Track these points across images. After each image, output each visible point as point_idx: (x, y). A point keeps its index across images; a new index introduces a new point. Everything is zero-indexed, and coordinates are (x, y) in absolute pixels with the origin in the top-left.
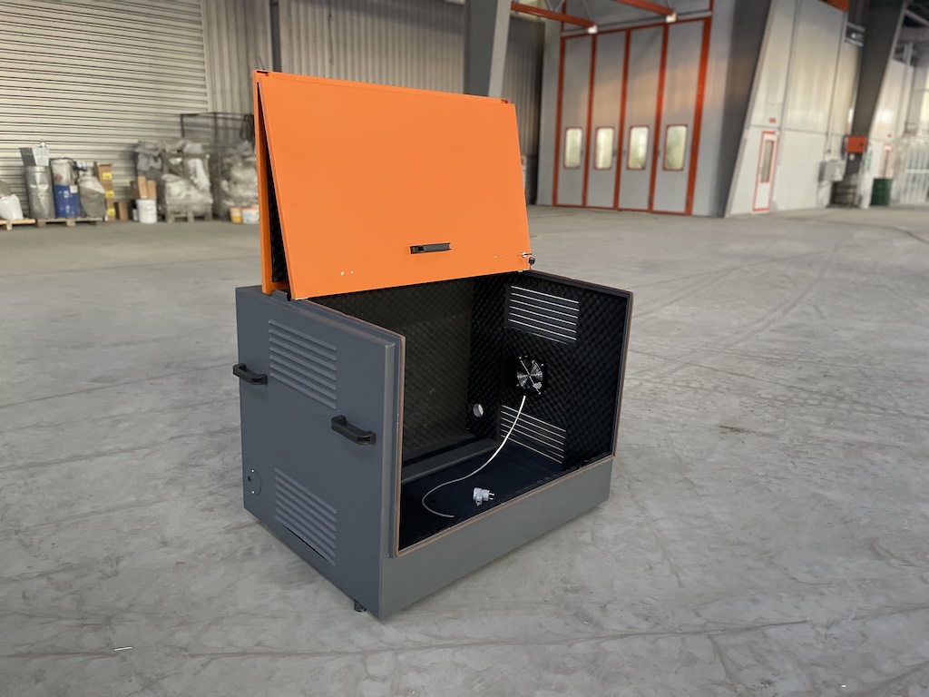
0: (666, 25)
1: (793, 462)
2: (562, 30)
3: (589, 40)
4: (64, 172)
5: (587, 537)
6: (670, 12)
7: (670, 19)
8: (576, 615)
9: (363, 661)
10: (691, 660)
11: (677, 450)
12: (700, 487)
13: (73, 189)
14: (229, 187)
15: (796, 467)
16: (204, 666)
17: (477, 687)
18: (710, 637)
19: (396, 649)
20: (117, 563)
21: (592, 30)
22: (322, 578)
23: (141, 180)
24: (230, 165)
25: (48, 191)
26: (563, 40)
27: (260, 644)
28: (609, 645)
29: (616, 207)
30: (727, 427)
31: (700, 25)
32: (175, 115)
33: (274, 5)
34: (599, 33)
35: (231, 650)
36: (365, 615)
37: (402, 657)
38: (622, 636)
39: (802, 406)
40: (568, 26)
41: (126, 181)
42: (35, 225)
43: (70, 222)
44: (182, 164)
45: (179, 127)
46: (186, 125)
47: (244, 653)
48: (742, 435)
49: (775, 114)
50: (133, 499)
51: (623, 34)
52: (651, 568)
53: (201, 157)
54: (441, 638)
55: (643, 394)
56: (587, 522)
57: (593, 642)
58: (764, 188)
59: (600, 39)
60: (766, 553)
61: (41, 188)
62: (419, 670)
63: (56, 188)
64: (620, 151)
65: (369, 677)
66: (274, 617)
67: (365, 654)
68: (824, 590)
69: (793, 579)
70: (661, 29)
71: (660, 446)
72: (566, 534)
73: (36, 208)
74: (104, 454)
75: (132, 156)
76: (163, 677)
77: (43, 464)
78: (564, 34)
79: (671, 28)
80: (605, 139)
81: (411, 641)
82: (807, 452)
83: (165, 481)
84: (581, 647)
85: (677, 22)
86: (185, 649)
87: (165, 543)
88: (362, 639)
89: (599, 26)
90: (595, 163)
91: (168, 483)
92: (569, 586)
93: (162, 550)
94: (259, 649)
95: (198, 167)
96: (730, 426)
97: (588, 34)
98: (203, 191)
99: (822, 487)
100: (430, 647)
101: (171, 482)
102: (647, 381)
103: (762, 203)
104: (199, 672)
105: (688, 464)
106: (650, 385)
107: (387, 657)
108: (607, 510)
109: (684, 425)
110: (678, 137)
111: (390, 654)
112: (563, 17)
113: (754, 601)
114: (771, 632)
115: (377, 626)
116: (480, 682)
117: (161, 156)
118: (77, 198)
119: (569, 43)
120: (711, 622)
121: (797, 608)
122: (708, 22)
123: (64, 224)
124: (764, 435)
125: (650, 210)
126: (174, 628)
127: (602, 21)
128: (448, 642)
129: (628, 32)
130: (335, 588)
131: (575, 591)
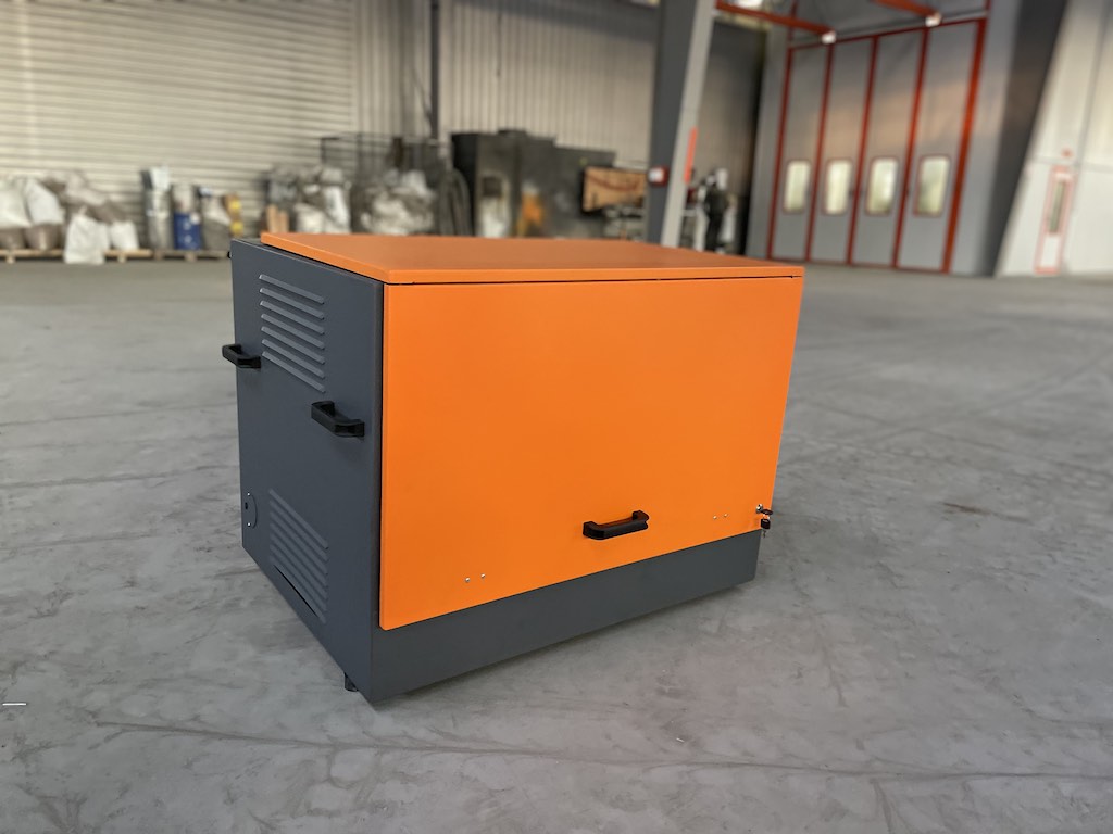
0: (926, 30)
1: (1050, 555)
2: (790, 38)
3: (823, 51)
4: (185, 199)
5: (712, 627)
6: (930, 12)
7: (932, 22)
8: (667, 727)
9: (330, 759)
10: (836, 812)
11: (873, 529)
12: (900, 576)
13: (195, 219)
14: (371, 221)
15: (1055, 562)
16: (108, 739)
17: (485, 812)
18: (873, 781)
19: (382, 745)
20: (61, 601)
21: (829, 38)
22: (317, 643)
23: (272, 211)
24: (373, 197)
25: (167, 220)
26: (790, 53)
27: (196, 718)
28: (704, 776)
29: (849, 262)
30: (956, 506)
31: (971, 29)
32: (315, 138)
33: (435, 7)
34: (838, 41)
35: (155, 722)
36: (357, 696)
37: (387, 758)
38: (730, 765)
39: (1075, 487)
40: (799, 34)
41: (255, 213)
42: (151, 258)
43: (190, 256)
44: (319, 194)
45: (318, 152)
46: (328, 150)
47: (172, 729)
48: (976, 516)
49: (1072, 145)
50: (119, 530)
51: (868, 43)
52: (800, 675)
53: (341, 185)
54: (454, 738)
55: (840, 459)
56: (717, 608)
57: (684, 768)
58: (1052, 243)
59: (839, 48)
60: (987, 671)
61: (160, 215)
62: (405, 778)
63: (176, 217)
64: (858, 191)
65: (330, 780)
66: (230, 686)
67: (336, 746)
68: (1076, 731)
69: (1029, 711)
70: (918, 36)
71: (849, 521)
72: (682, 618)
73: (153, 239)
74: (111, 479)
75: (264, 184)
76: (46, 746)
77: (32, 485)
78: (793, 44)
79: (934, 35)
80: (838, 178)
81: (410, 737)
82: (1075, 545)
83: (166, 514)
84: (663, 775)
85: (941, 24)
86: (94, 714)
87: (132, 584)
88: (341, 728)
89: (838, 33)
90: (824, 204)
91: (170, 516)
92: (667, 688)
93: (127, 590)
94: (190, 725)
95: (337, 198)
96: (960, 504)
97: (821, 44)
98: (340, 226)
99: (1093, 591)
100: (433, 748)
101: (174, 515)
102: (849, 445)
103: (1049, 261)
104: (98, 745)
105: (886, 546)
106: (851, 450)
107: (367, 755)
108: (751, 593)
109: (890, 499)
110: (935, 174)
111: (372, 752)
112: (791, 21)
113: (958, 737)
114: (980, 785)
115: (368, 712)
116: (490, 806)
117: (296, 184)
118: (198, 230)
119: (798, 55)
120: (878, 759)
121: (1028, 752)
122: (982, 25)
123: (182, 258)
124: (1010, 518)
125: (894, 265)
126: (92, 687)
127: (842, 26)
128: (463, 745)
129: (876, 38)
130: (329, 658)
131: (675, 694)
